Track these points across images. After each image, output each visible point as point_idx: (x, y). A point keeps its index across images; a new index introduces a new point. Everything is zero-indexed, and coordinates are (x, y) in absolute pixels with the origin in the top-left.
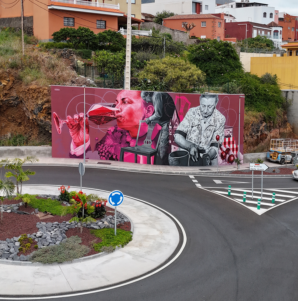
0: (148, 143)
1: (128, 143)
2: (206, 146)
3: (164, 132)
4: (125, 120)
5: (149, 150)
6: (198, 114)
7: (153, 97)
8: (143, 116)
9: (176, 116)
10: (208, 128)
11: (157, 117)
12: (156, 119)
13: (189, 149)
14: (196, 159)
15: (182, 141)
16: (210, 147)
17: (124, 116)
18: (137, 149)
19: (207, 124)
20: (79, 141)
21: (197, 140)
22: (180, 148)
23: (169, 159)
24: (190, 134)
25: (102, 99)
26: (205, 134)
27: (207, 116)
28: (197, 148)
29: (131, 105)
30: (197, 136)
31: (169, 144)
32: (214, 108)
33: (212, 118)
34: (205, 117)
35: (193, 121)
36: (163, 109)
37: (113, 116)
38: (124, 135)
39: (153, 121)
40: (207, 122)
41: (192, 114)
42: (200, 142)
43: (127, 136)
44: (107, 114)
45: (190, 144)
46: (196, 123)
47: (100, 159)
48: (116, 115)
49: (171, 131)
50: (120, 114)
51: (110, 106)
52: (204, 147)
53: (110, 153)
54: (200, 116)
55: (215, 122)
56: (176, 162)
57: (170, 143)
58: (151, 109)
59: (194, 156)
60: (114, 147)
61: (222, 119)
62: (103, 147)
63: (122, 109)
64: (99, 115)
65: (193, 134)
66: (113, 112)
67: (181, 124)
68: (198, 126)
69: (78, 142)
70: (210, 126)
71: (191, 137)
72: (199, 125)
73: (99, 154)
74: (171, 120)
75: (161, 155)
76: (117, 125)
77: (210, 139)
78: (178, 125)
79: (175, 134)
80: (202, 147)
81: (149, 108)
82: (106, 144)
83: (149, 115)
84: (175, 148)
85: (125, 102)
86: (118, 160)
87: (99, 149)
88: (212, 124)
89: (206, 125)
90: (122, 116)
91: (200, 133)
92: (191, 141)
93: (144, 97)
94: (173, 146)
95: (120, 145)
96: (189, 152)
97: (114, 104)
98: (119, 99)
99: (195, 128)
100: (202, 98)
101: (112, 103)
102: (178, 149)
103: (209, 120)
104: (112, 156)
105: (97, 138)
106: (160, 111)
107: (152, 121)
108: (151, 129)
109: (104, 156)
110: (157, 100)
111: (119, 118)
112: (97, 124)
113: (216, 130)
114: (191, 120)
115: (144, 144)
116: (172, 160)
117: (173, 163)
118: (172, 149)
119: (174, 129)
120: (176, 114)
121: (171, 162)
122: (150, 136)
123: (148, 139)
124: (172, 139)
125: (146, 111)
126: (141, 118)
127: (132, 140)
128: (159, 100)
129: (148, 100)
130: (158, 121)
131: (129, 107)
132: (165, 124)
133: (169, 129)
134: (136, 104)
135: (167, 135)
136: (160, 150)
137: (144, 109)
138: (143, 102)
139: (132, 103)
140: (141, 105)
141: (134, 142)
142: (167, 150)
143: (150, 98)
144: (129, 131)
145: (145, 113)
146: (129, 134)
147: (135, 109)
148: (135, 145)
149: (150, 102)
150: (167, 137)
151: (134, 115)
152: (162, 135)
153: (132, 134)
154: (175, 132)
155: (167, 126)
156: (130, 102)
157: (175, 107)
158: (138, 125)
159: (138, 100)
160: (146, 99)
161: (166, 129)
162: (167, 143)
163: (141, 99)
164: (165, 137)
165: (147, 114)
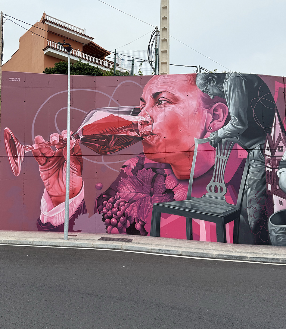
0: (216, 190)
1: (170, 192)
3: (255, 165)
4: (161, 141)
5: (221, 207)
7: (225, 84)
8: (203, 128)
9: (278, 128)
11: (235, 129)
12: (233, 134)
17: (158, 132)
18: (192, 205)
20: (60, 193)
23: (270, 228)
25: (111, 98)
29: (173, 106)
31: (268, 193)
36: (248, 111)
37: (134, 134)
38: (159, 175)
39: (225, 139)
43: (166, 176)
44: (121, 129)
47: (107, 232)
48: (142, 130)
49: (269, 162)
50: (149, 128)
51: (128, 113)
53: (128, 218)
57: (269, 191)
58: (220, 112)
60: (137, 205)
62: (113, 204)
63: (154, 117)
64: (104, 133)
66: (134, 124)
69: (57, 195)
73: (104, 220)
74: (269, 137)
75: (251, 221)
76: (142, 154)
78: (284, 147)
79: (279, 169)
81: (215, 110)
82: (120, 198)
84: (281, 203)
85: (161, 100)
86: (146, 234)
87: (104, 210)
90: (154, 132)
93: (204, 85)
94: (276, 199)
95: (150, 197)
97: (136, 106)
98: (147, 96)
101: (132, 107)
104: (133, 225)
105: (99, 185)
106: (242, 115)
107: (224, 138)
108: (222, 157)
109: (116, 226)
110: (233, 91)
111: (148, 138)
112: (101, 154)
115: (208, 192)
116: (276, 233)
117: (280, 240)
118: (274, 205)
119: (277, 158)
120: (278, 122)
121: (275, 236)
122: (220, 175)
123: (217, 182)
124: (273, 181)
125: (208, 117)
126: (199, 134)
127: (177, 185)
128: (239, 90)
129: (213, 91)
130: (238, 138)
131: (170, 112)
132: (256, 144)
133: (264, 158)
134: (186, 103)
135: (260, 171)
136: (248, 206)
137: (204, 114)
138: (202, 96)
139: (176, 102)
140: (197, 104)
141: (183, 189)
142: (263, 207)
143: (218, 87)
144: (171, 164)
145: (207, 122)
146: (170, 173)
147: (183, 113)
148: (185, 197)
149: (218, 95)
150: (261, 175)
151: (181, 127)
152: (250, 172)
153: (178, 172)
154: (279, 165)
155: (260, 150)
156: (172, 101)
157: (277, 108)
158: (192, 149)
159: (189, 94)
160: (208, 89)
161: (258, 158)
162: (262, 191)
163: (197, 91)
164: (256, 177)
165: (213, 123)
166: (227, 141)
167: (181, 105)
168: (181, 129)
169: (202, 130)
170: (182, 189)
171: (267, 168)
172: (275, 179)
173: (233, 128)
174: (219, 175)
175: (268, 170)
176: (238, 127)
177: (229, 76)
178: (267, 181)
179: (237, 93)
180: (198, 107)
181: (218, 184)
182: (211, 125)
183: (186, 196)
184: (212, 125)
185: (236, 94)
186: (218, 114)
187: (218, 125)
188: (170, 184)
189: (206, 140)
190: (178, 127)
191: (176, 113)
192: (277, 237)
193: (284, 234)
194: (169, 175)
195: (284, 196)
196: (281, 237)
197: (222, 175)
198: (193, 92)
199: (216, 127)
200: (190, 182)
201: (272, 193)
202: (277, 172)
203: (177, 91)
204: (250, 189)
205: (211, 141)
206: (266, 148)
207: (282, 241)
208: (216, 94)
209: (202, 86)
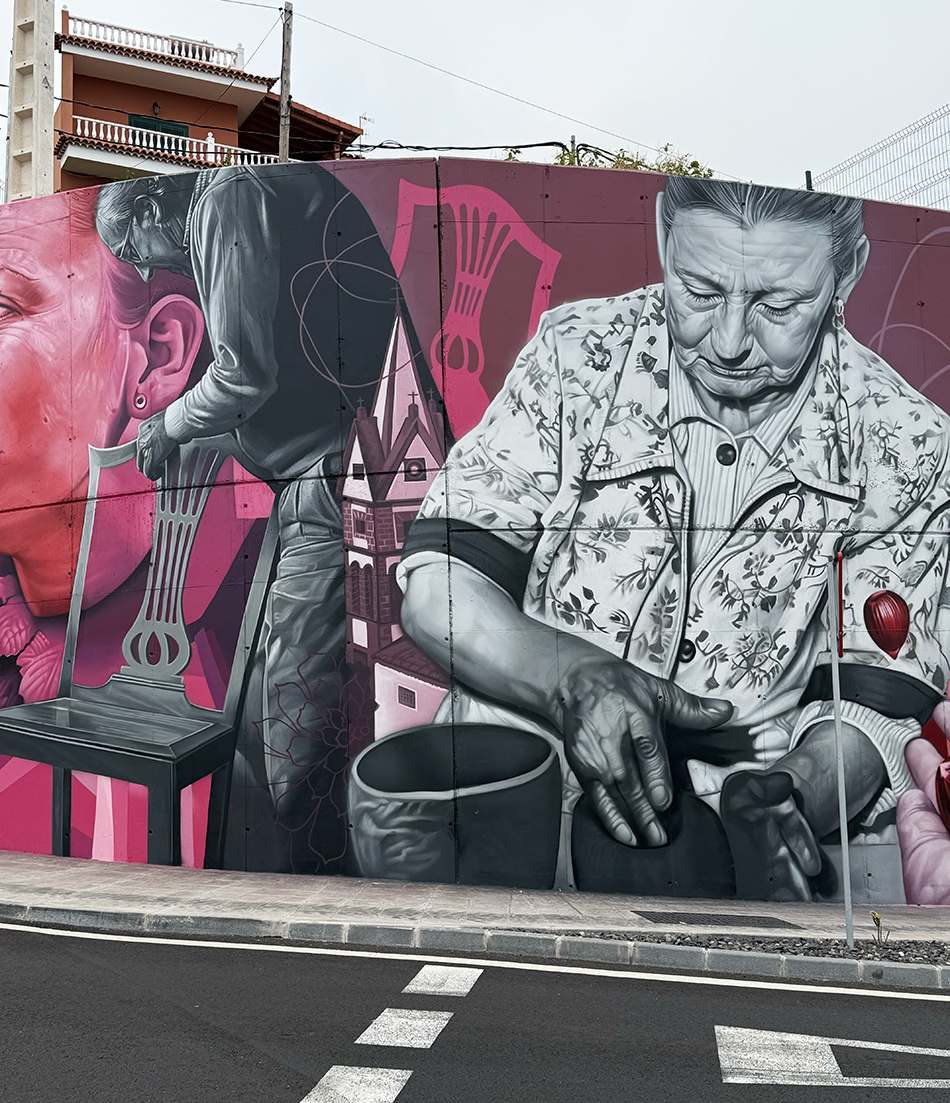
1: (8, 670)
2: (762, 690)
3: (302, 543)
5: (169, 720)
6: (647, 362)
8: (116, 403)
9: (407, 381)
10: (764, 512)
11: (229, 401)
12: (220, 420)
13: (559, 715)
14: (648, 814)
15: (479, 628)
16: (803, 703)
18: (74, 719)
19: (754, 475)
21: (644, 625)
22: (465, 698)
23: (353, 804)
24: (565, 557)
26: (735, 568)
27: (743, 388)
28: (655, 699)
30: (644, 580)
31: (350, 659)
32: (824, 324)
33: (805, 414)
34: (728, 400)
35: (594, 433)
36: (281, 324)
39: (192, 444)
40: (750, 453)
41: (573, 357)
42: (686, 650)
45: (568, 660)
46: (631, 447)
49: (361, 528)
52: (731, 695)
54: (663, 380)
55: (843, 463)
56: (427, 838)
57: (358, 649)
58: (175, 332)
59: (617, 789)
61: (918, 441)
65: (601, 556)
67: (467, 459)
68: (648, 482)
70: (784, 488)
71: (575, 587)
72: (657, 472)
74: (364, 423)
77: (793, 620)
78: (430, 462)
79: (403, 554)
80: (713, 694)
81: (158, 326)
83: (161, 391)
84: (407, 697)
88: (809, 480)
89: (746, 480)
91: (680, 555)
92: (577, 629)
93: (122, 228)
94: (386, 680)
96: (558, 745)
99: (612, 502)
100: (681, 216)
102: (435, 705)
103: (772, 430)
106: (256, 341)
107: (185, 439)
108: (178, 518)
110: (222, 243)
113: (860, 539)
114: (573, 421)
115: (126, 664)
116: (381, 824)
117: (398, 853)
118: (376, 706)
119: (396, 509)
120: (404, 354)
121: (376, 837)
122: (170, 589)
123: (158, 619)
124: (378, 606)
125: (134, 355)
126: (103, 429)
127: (32, 639)
128: (244, 237)
129: (149, 248)
130: (236, 437)
131: (14, 349)
132: (308, 457)
133: (342, 511)
134: (65, 307)
135: (324, 566)
136: (266, 715)
137: (120, 345)
138: (114, 275)
139: (33, 308)
140: (98, 307)
141: (49, 652)
142: (328, 716)
143: (168, 232)
144: (16, 555)
145: (129, 378)
146: (12, 592)
147: (53, 351)
148: (54, 685)
149: (167, 265)
150: (326, 583)
151: (48, 406)
152: (282, 574)
153: (36, 586)
154: (405, 536)
155: (324, 481)
156: (21, 304)
157: (401, 295)
158: (79, 494)
159: (74, 269)
160: (132, 243)
161: (313, 513)
162: (325, 650)
163: (98, 258)
164: (307, 592)
165: (148, 381)
166: (196, 450)
167: (48, 316)
168: (49, 414)
169: (114, 411)
170: (44, 655)
171: (350, 552)
172: (387, 597)
173: (220, 394)
174: (167, 592)
175: (355, 563)
176: (238, 389)
177: (206, 181)
178: (349, 606)
179: (235, 248)
180: (101, 320)
181: (162, 629)
182: (141, 388)
183: (57, 682)
184: (145, 390)
185: (231, 253)
186: (165, 343)
187: (165, 385)
188: (10, 634)
189: (125, 452)
190: (38, 405)
191: (34, 353)
192: (385, 841)
193: (416, 832)
194: (7, 599)
195: (422, 667)
196: (400, 844)
197: (177, 588)
198: (85, 263)
199: (159, 398)
200: (71, 626)
201: (369, 659)
202: (394, 567)
203: (38, 265)
204: (278, 642)
205: (142, 454)
206: (351, 471)
207: (408, 860)
208: (161, 260)
209: (115, 233)
